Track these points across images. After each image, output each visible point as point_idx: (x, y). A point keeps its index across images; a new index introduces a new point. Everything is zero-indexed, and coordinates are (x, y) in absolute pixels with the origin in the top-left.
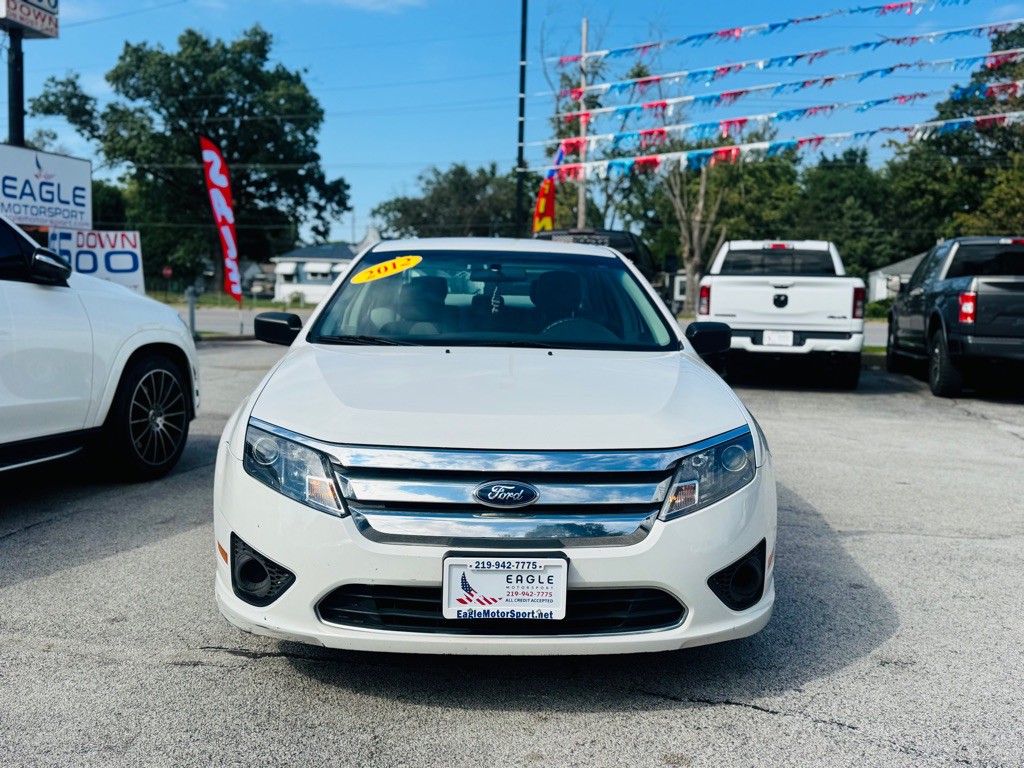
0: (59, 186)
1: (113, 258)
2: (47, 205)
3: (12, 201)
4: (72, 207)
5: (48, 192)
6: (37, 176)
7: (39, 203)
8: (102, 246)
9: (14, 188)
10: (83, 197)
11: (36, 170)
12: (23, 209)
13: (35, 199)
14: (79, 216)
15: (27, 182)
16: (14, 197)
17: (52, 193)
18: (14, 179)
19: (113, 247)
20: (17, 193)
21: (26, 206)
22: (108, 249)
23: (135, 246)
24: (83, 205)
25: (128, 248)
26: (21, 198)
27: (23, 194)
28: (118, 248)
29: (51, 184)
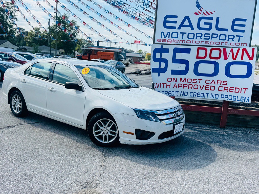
0: (218, 19)
1: (233, 67)
2: (204, 32)
3: (171, 31)
4: (230, 32)
5: (205, 23)
6: (196, 14)
7: (196, 30)
8: (226, 58)
9: (175, 22)
10: (244, 26)
11: (197, 10)
12: (180, 35)
13: (192, 29)
14: (236, 39)
15: (187, 18)
16: (174, 28)
17: (211, 24)
18: (176, 17)
19: (234, 59)
20: (177, 25)
21: (183, 33)
22: (230, 59)
23: (251, 59)
24: (243, 31)
25: (246, 59)
26: (179, 28)
27: (182, 25)
28: (239, 59)
29: (211, 18)
